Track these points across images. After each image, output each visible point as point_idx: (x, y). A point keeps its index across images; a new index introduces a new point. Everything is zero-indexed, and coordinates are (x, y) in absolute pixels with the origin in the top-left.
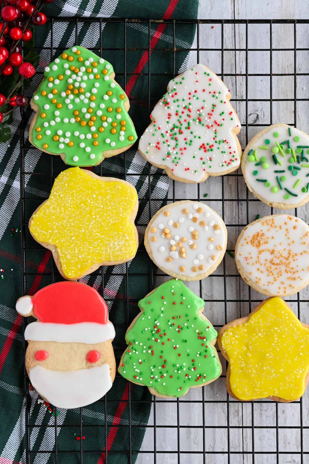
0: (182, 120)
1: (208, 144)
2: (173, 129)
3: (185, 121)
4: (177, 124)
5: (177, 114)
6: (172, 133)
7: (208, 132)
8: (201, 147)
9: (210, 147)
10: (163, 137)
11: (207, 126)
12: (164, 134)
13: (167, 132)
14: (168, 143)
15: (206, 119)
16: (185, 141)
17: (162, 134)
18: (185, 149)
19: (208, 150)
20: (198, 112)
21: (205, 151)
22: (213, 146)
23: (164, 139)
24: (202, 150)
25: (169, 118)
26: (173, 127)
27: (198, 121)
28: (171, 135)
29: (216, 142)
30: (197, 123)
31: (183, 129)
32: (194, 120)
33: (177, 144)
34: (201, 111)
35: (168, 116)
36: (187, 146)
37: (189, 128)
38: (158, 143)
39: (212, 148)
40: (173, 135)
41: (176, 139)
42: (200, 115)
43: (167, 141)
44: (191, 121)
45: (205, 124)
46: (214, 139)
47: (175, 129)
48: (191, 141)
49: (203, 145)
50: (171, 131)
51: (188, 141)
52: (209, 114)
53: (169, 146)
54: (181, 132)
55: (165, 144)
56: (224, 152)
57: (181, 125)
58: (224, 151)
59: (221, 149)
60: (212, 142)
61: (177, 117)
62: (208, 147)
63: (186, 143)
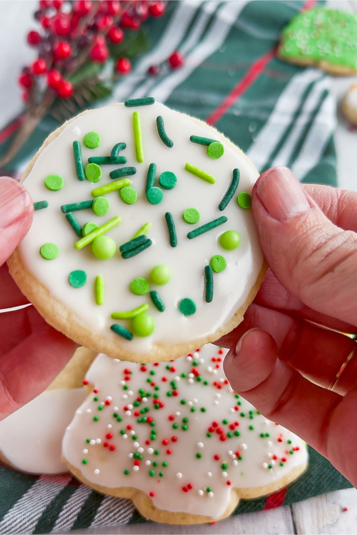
0: (157, 379)
1: (225, 422)
2: (139, 400)
3: (164, 380)
4: (148, 389)
5: (143, 369)
6: (138, 409)
7: (219, 395)
8: (210, 430)
9: (232, 427)
10: (119, 420)
11: (215, 384)
12: (121, 414)
13: (126, 409)
14: (133, 432)
15: (210, 369)
16: (171, 423)
17: (115, 416)
18: (174, 440)
19: (229, 436)
20: (190, 358)
21: (222, 439)
22: (237, 424)
23: (123, 426)
24: (215, 437)
25: (127, 379)
26: (137, 396)
27: (192, 375)
28: (136, 414)
29: (242, 415)
30: (191, 381)
31: (162, 398)
32: (183, 376)
33: (153, 433)
34: (196, 355)
35: (124, 376)
36: (177, 433)
37: (175, 394)
38: (109, 437)
39: (238, 429)
40: (142, 413)
41: (149, 421)
42: (194, 364)
43: (129, 428)
44: (178, 378)
45: (210, 381)
46: (236, 409)
47: (145, 399)
48: (185, 421)
49: (215, 424)
50: (135, 405)
51: (178, 421)
52: (214, 360)
53: (134, 438)
54: (158, 405)
55: (125, 436)
56: (267, 435)
57: (157, 389)
58: (264, 433)
59: (258, 430)
60: (233, 418)
61: (145, 376)
62: (226, 429)
63: (174, 427)
